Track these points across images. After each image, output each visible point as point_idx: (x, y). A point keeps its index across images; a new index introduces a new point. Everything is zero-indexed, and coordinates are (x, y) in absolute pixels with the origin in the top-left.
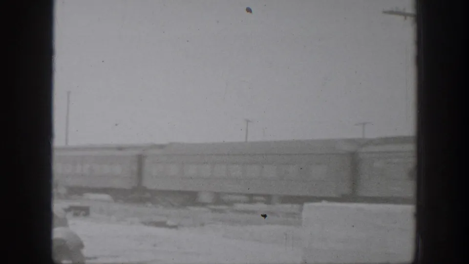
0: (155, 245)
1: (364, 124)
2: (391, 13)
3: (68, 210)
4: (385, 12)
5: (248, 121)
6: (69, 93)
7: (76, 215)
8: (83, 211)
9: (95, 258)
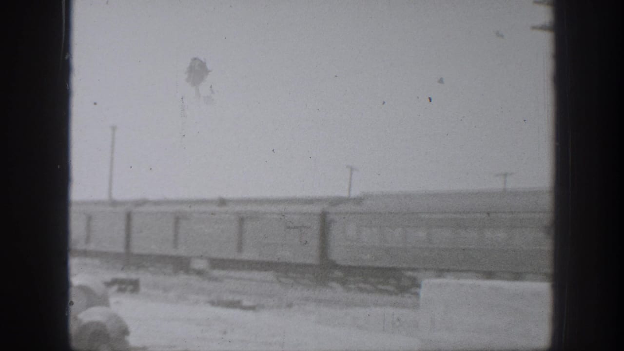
0: (225, 332)
1: (505, 175)
3: (110, 284)
5: (352, 169)
6: (114, 128)
7: (121, 290)
8: (131, 286)
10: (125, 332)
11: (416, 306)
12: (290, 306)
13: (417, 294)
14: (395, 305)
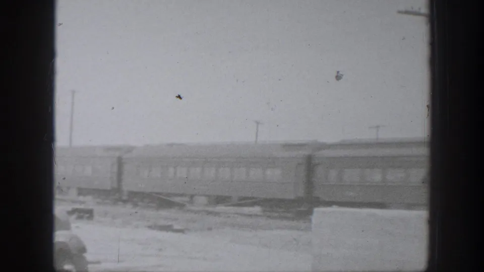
0: (160, 250)
1: (378, 127)
2: (407, 12)
3: (71, 213)
4: (400, 12)
5: (258, 123)
6: (73, 92)
7: (80, 218)
8: (88, 214)
9: (98, 262)
10: (83, 250)
11: (308, 229)
12: (210, 229)
13: (310, 220)
14: (291, 228)
